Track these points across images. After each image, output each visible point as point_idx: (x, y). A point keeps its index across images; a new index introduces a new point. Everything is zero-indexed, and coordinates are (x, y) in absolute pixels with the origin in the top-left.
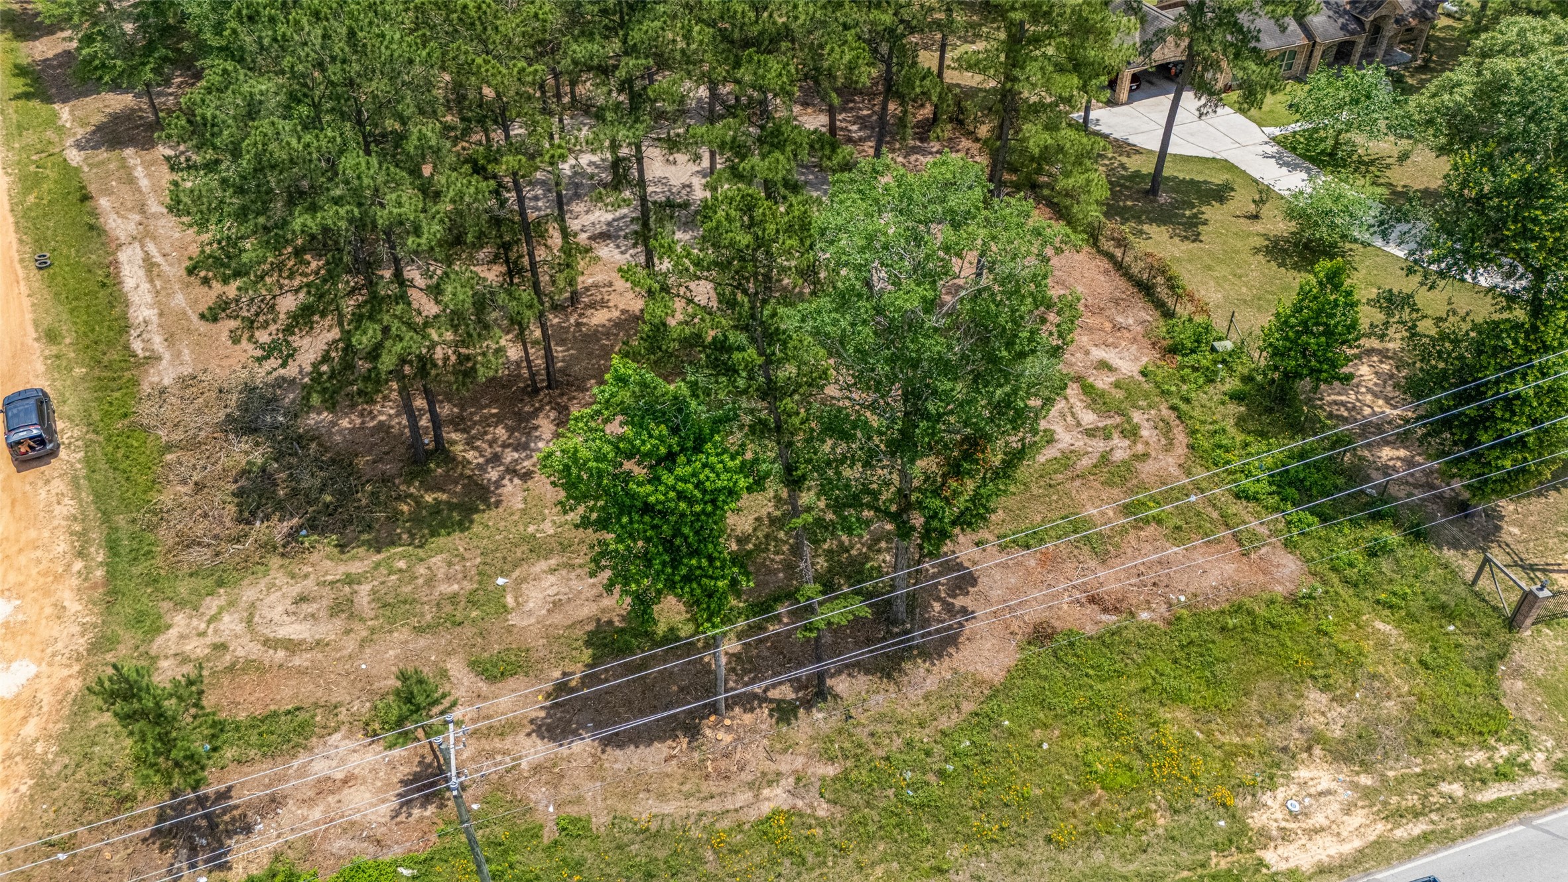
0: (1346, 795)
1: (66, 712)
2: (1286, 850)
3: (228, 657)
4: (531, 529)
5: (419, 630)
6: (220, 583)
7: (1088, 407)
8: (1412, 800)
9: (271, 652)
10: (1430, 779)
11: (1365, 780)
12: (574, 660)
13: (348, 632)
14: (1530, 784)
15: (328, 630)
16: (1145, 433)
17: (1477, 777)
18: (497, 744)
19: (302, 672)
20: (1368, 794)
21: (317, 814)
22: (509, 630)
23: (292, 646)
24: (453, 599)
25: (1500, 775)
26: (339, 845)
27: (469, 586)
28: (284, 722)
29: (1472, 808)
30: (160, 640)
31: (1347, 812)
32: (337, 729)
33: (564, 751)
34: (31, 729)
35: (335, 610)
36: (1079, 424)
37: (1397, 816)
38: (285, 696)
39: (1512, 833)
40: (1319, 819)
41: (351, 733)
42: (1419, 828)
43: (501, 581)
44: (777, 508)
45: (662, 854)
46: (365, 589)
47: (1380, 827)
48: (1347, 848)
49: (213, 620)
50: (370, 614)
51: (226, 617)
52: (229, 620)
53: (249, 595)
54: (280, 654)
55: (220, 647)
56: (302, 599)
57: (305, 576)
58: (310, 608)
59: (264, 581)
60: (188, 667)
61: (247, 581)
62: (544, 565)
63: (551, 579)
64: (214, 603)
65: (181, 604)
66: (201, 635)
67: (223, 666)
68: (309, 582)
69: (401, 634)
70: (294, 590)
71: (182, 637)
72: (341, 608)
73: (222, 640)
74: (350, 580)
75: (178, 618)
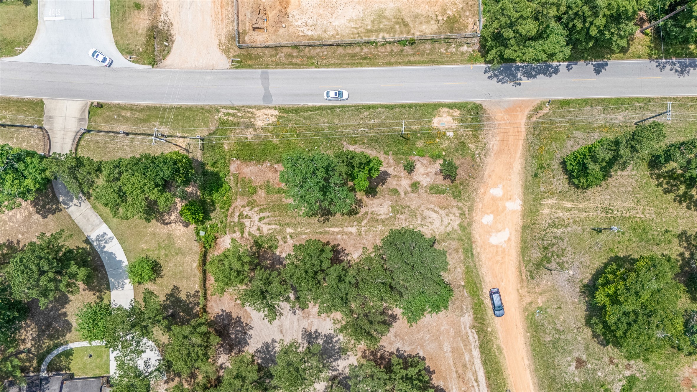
0: (257, 119)
1: (475, 208)
2: (274, 114)
3: (446, 212)
4: (383, 228)
5: (409, 207)
6: (448, 234)
7: (246, 227)
8: (248, 115)
9: (438, 210)
10: (242, 117)
11: (252, 120)
12: (380, 188)
13: (423, 211)
14: (226, 111)
15: (427, 213)
16: (238, 214)
17: (233, 115)
18: (397, 174)
19: (431, 203)
20: (254, 118)
21: (429, 170)
22: (391, 201)
23: (434, 211)
24: (402, 213)
25: (229, 114)
26: (425, 162)
27: (398, 216)
28: (434, 191)
29: (239, 110)
30: (459, 222)
31: (260, 116)
32: (425, 187)
33: (386, 169)
34: (481, 205)
35: (425, 218)
36: (251, 221)
37: (252, 113)
38: (434, 198)
39: (236, 104)
40: (265, 116)
41: (423, 185)
42: (249, 110)
43: (391, 214)
44: (329, 218)
45: (373, 144)
46: (419, 222)
47: (256, 112)
48: (264, 110)
49: (449, 224)
50: (418, 214)
51: (447, 223)
52: (446, 222)
53: (442, 228)
54: (436, 209)
55: (447, 215)
56: (432, 223)
57: (431, 230)
58: (430, 220)
59: (439, 231)
60: (453, 212)
61: (443, 233)
62: (383, 217)
63: (382, 212)
64: (449, 229)
65: (456, 231)
66: (451, 220)
67: (447, 209)
68: (430, 228)
69: (412, 207)
70: (433, 226)
71: (455, 221)
72: (424, 218)
73: (447, 217)
74: (422, 225)
75: (456, 227)
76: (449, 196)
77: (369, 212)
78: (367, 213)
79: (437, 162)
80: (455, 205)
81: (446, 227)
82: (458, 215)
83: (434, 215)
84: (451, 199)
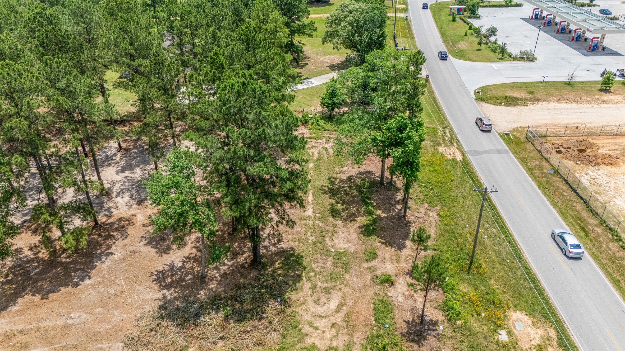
0: (446, 148)
2: (457, 158)
3: (340, 323)
5: (347, 272)
6: (295, 327)
7: (317, 140)
9: (342, 311)
12: (375, 240)
13: (340, 290)
15: (336, 295)
19: (356, 302)
22: (355, 252)
23: (341, 305)
24: (334, 263)
27: (331, 259)
28: (380, 307)
30: (319, 346)
32: (386, 294)
35: (327, 293)
36: (323, 143)
38: (366, 306)
39: (458, 136)
41: (389, 291)
43: (333, 251)
46: (319, 284)
48: (458, 152)
49: (316, 328)
50: (333, 284)
51: (317, 324)
52: (319, 323)
53: (307, 317)
54: (344, 308)
55: (333, 325)
56: (317, 302)
57: (305, 300)
58: (323, 299)
59: (301, 313)
60: (340, 336)
61: (298, 318)
62: (328, 242)
63: (336, 241)
64: (306, 329)
65: (301, 340)
66: (324, 332)
67: (345, 324)
68: (309, 299)
69: (347, 277)
70: (311, 303)
71: (322, 339)
72: (327, 291)
73: (330, 325)
74: (314, 287)
75: (309, 341)
76: (372, 329)
77: (336, 229)
78: (335, 226)
79: (436, 311)
80: (355, 340)
81: (311, 324)
82: (335, 344)
83: (333, 305)
84: (367, 332)
